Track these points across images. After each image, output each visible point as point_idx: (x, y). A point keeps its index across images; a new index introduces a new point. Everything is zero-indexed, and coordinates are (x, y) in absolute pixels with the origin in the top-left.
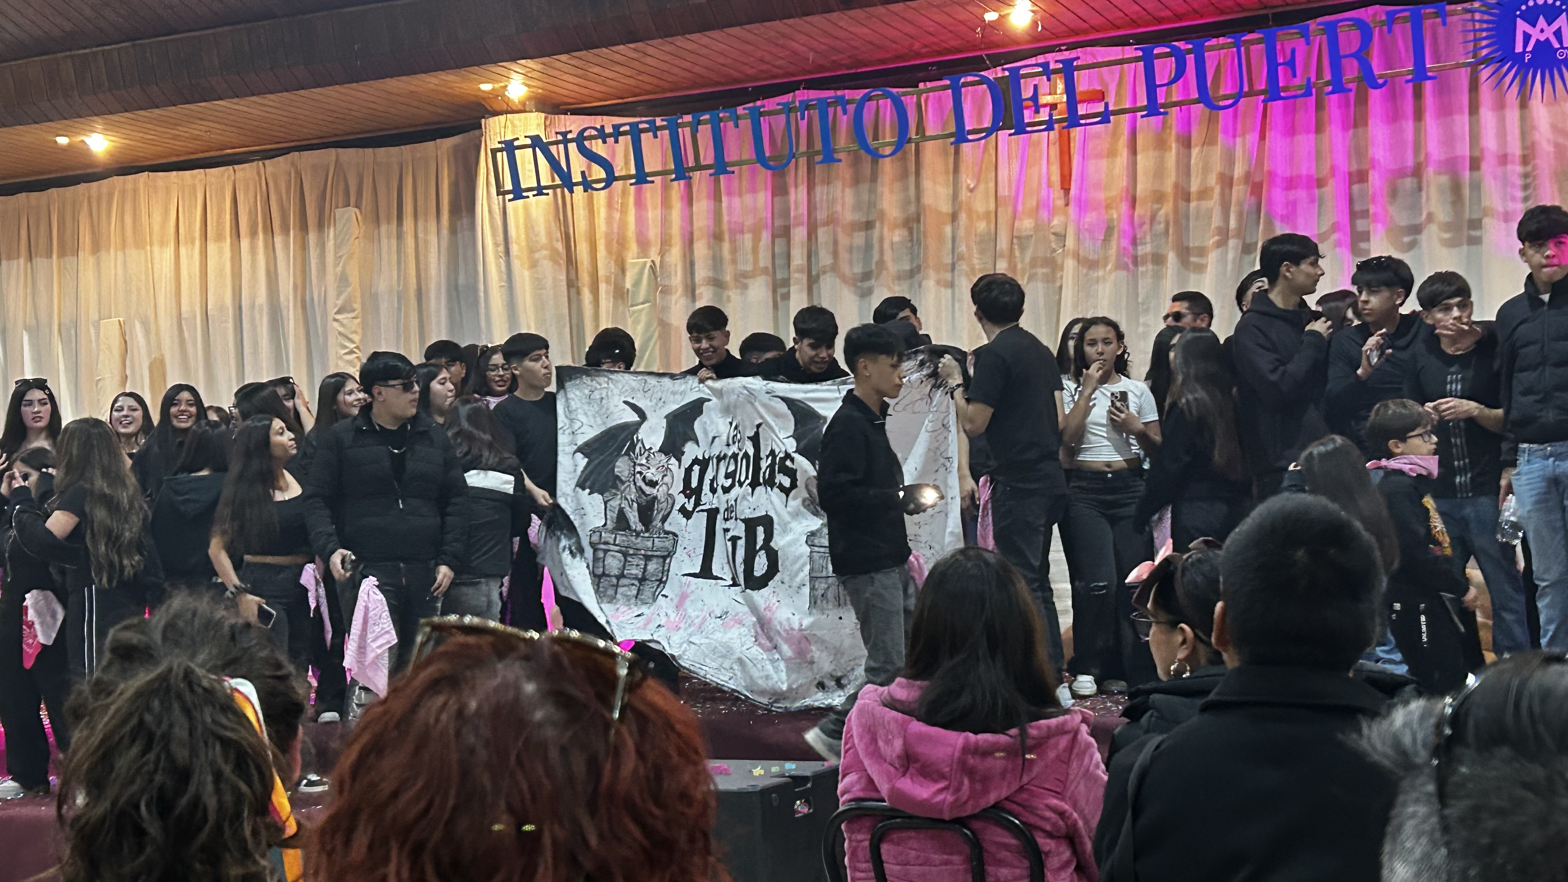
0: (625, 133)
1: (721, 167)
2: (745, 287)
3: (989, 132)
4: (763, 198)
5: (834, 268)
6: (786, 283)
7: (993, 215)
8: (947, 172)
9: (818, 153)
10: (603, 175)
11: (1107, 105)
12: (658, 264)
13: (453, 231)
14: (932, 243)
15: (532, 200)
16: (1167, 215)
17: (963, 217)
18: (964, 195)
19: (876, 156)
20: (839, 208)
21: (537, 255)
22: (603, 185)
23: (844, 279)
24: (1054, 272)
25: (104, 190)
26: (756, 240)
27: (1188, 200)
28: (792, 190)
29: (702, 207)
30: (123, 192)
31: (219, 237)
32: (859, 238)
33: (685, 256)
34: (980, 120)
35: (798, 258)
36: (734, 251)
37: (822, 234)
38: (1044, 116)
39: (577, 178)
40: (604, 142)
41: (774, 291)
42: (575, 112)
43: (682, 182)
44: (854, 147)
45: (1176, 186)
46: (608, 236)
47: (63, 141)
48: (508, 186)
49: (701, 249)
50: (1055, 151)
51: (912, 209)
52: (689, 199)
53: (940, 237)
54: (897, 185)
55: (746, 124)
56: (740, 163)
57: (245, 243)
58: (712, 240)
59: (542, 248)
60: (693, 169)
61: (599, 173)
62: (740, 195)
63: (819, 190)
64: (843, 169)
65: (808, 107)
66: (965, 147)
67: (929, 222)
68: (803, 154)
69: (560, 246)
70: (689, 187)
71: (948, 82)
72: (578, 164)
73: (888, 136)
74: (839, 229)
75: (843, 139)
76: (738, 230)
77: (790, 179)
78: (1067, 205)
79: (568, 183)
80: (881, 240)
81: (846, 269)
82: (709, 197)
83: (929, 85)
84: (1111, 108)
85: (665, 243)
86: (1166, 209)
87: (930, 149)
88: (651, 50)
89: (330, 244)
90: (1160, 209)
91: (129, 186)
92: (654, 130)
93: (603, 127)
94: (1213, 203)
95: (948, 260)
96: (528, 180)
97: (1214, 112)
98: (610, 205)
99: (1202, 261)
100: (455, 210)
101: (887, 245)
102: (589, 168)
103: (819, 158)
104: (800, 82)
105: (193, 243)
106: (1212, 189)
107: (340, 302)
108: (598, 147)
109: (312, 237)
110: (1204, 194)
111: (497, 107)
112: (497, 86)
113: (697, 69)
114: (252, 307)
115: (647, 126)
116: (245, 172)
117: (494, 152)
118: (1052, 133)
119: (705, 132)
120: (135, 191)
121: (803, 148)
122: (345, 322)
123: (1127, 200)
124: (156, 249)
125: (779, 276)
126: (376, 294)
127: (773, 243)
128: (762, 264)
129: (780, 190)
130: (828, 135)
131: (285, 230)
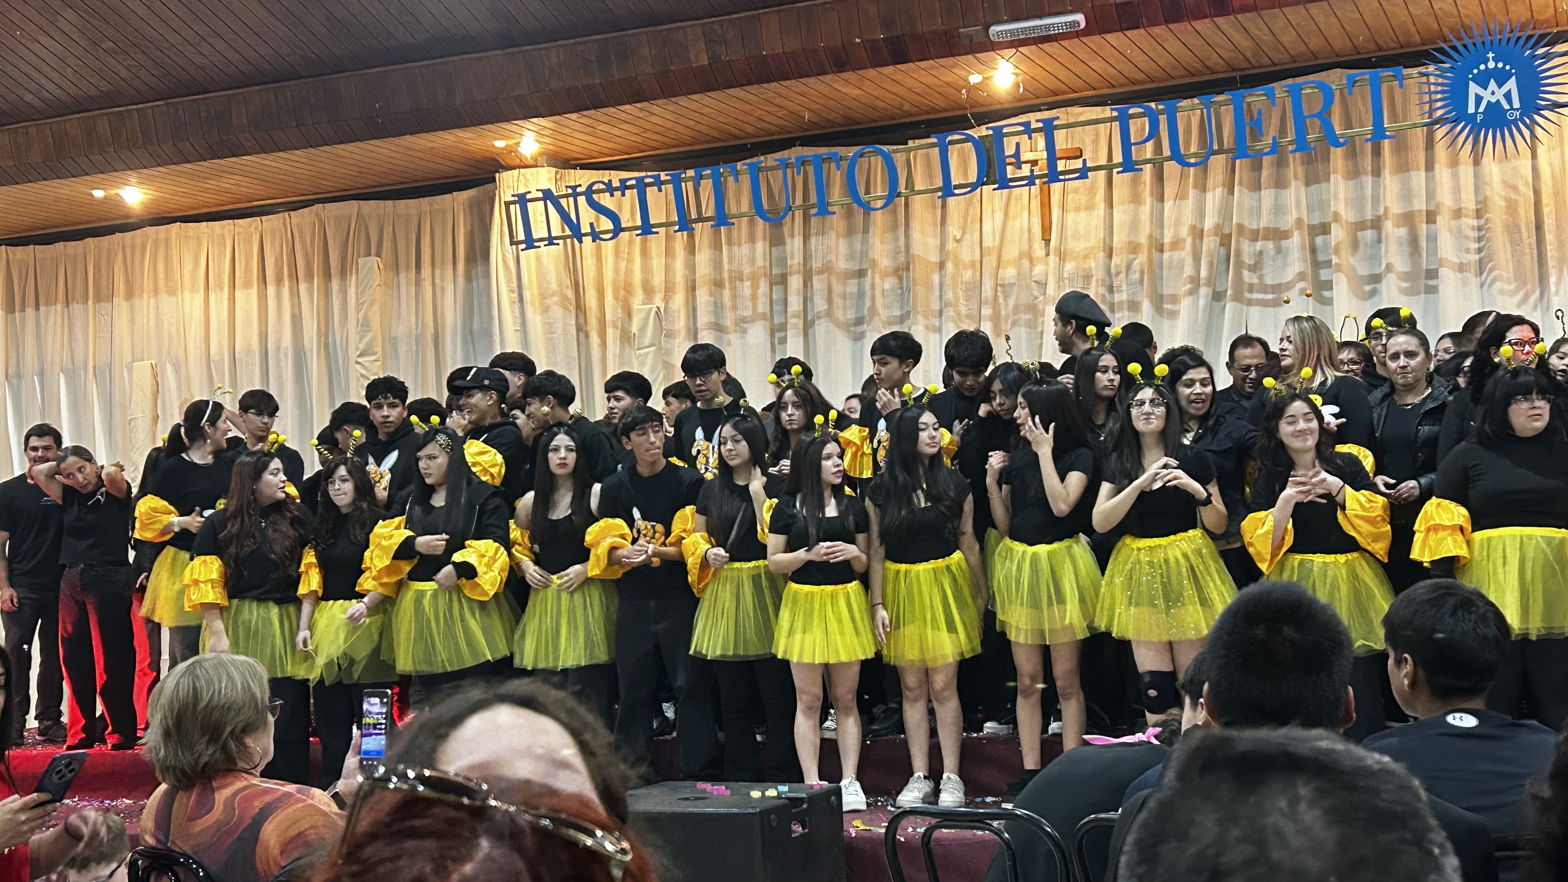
0: (631, 187)
1: (722, 219)
2: (744, 331)
3: (974, 187)
4: (761, 246)
5: (829, 314)
6: (783, 327)
7: (978, 264)
8: (935, 224)
9: (813, 206)
10: (611, 226)
11: (1084, 161)
12: (662, 310)
13: (469, 278)
14: (920, 290)
15: (544, 249)
16: (1142, 264)
17: (950, 266)
18: (951, 246)
19: (868, 209)
20: (834, 259)
21: (548, 301)
22: (610, 235)
23: (837, 323)
24: (1036, 319)
25: (138, 240)
26: (755, 287)
27: (1162, 251)
28: (788, 241)
29: (703, 257)
30: (156, 242)
31: (247, 285)
32: (852, 286)
33: (687, 302)
34: (966, 175)
35: (795, 303)
36: (734, 297)
37: (818, 283)
38: (1026, 171)
39: (585, 229)
40: (612, 195)
41: (772, 335)
42: (584, 167)
43: (685, 233)
44: (848, 200)
45: (1150, 236)
46: (615, 283)
47: (98, 194)
48: (521, 236)
49: (703, 296)
50: (1036, 204)
51: (902, 258)
52: (691, 249)
53: (929, 285)
54: (889, 236)
55: (746, 180)
56: (740, 216)
57: (271, 290)
58: (713, 288)
59: (554, 294)
60: (697, 221)
61: (606, 224)
62: (740, 245)
63: (813, 240)
64: (837, 221)
65: (804, 163)
66: (951, 200)
67: (918, 271)
68: (798, 208)
69: (570, 294)
70: (691, 236)
71: (935, 140)
72: (587, 217)
73: (880, 190)
74: (834, 279)
75: (836, 194)
76: (737, 277)
77: (786, 230)
78: (1048, 254)
79: (578, 235)
80: (873, 286)
81: (840, 314)
82: (710, 247)
83: (918, 142)
84: (1089, 164)
85: (669, 290)
86: (1141, 259)
87: (918, 202)
88: (656, 110)
89: (352, 291)
90: (1135, 259)
91: (162, 236)
92: (659, 183)
93: (610, 181)
94: (1186, 253)
95: (936, 306)
96: (539, 231)
97: (1186, 168)
98: (617, 253)
99: (1176, 308)
100: (471, 260)
101: (878, 294)
102: (598, 220)
103: (814, 211)
104: (797, 138)
105: (222, 289)
106: (1184, 241)
107: (362, 346)
108: (605, 200)
109: (335, 284)
110: (1176, 244)
111: (511, 163)
112: (511, 142)
113: (699, 127)
114: (278, 349)
115: (652, 180)
116: (271, 222)
117: (508, 204)
118: (1033, 187)
119: (707, 185)
120: (167, 240)
121: (799, 201)
122: (366, 364)
123: (1104, 251)
124: (187, 294)
125: (777, 321)
126: (396, 339)
127: (771, 289)
128: (760, 310)
129: (777, 240)
130: (823, 189)
131: (310, 277)
